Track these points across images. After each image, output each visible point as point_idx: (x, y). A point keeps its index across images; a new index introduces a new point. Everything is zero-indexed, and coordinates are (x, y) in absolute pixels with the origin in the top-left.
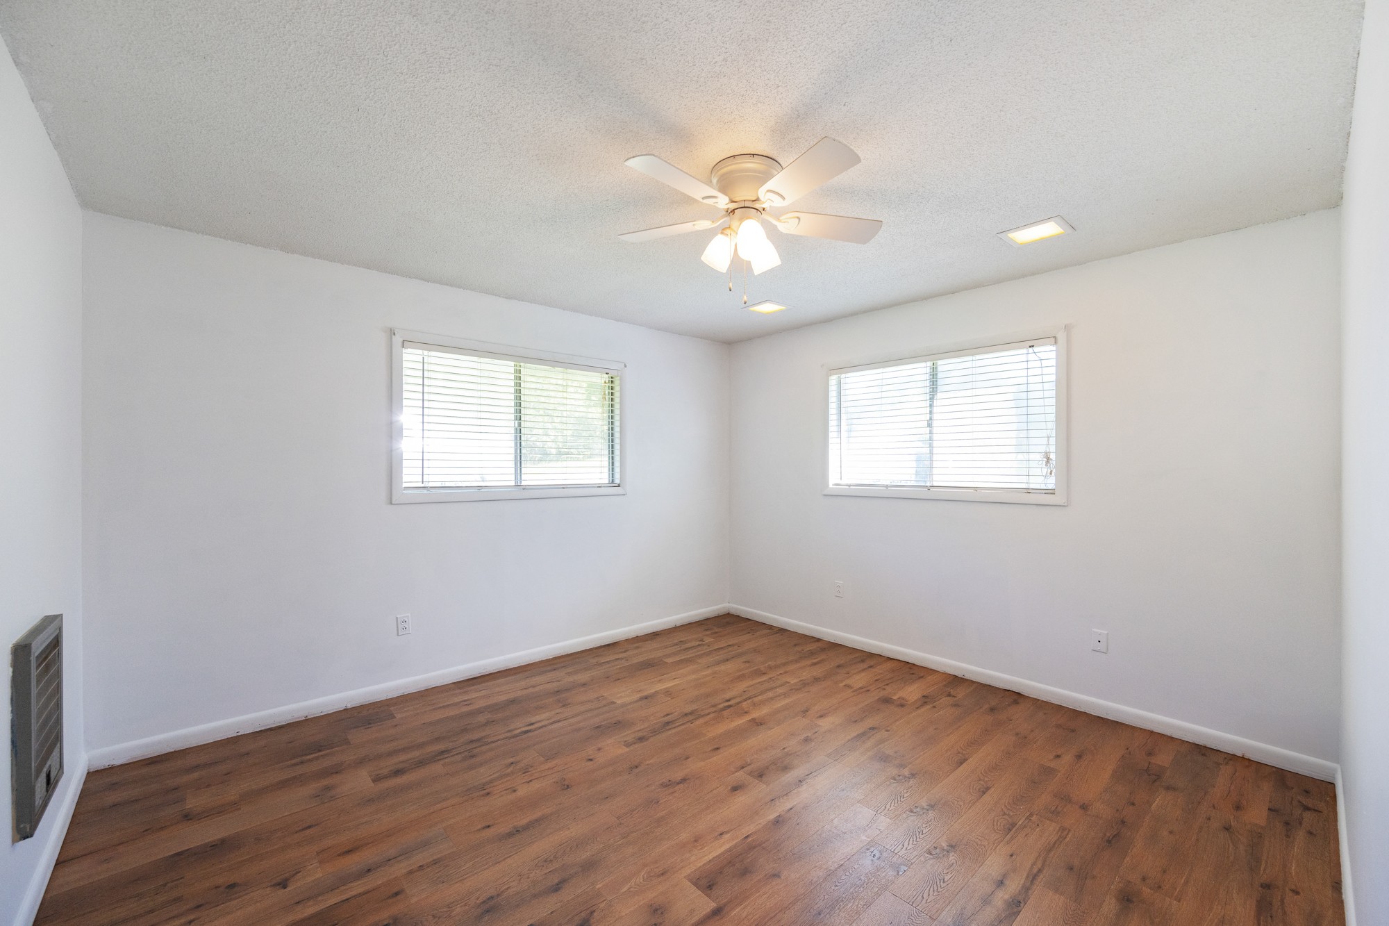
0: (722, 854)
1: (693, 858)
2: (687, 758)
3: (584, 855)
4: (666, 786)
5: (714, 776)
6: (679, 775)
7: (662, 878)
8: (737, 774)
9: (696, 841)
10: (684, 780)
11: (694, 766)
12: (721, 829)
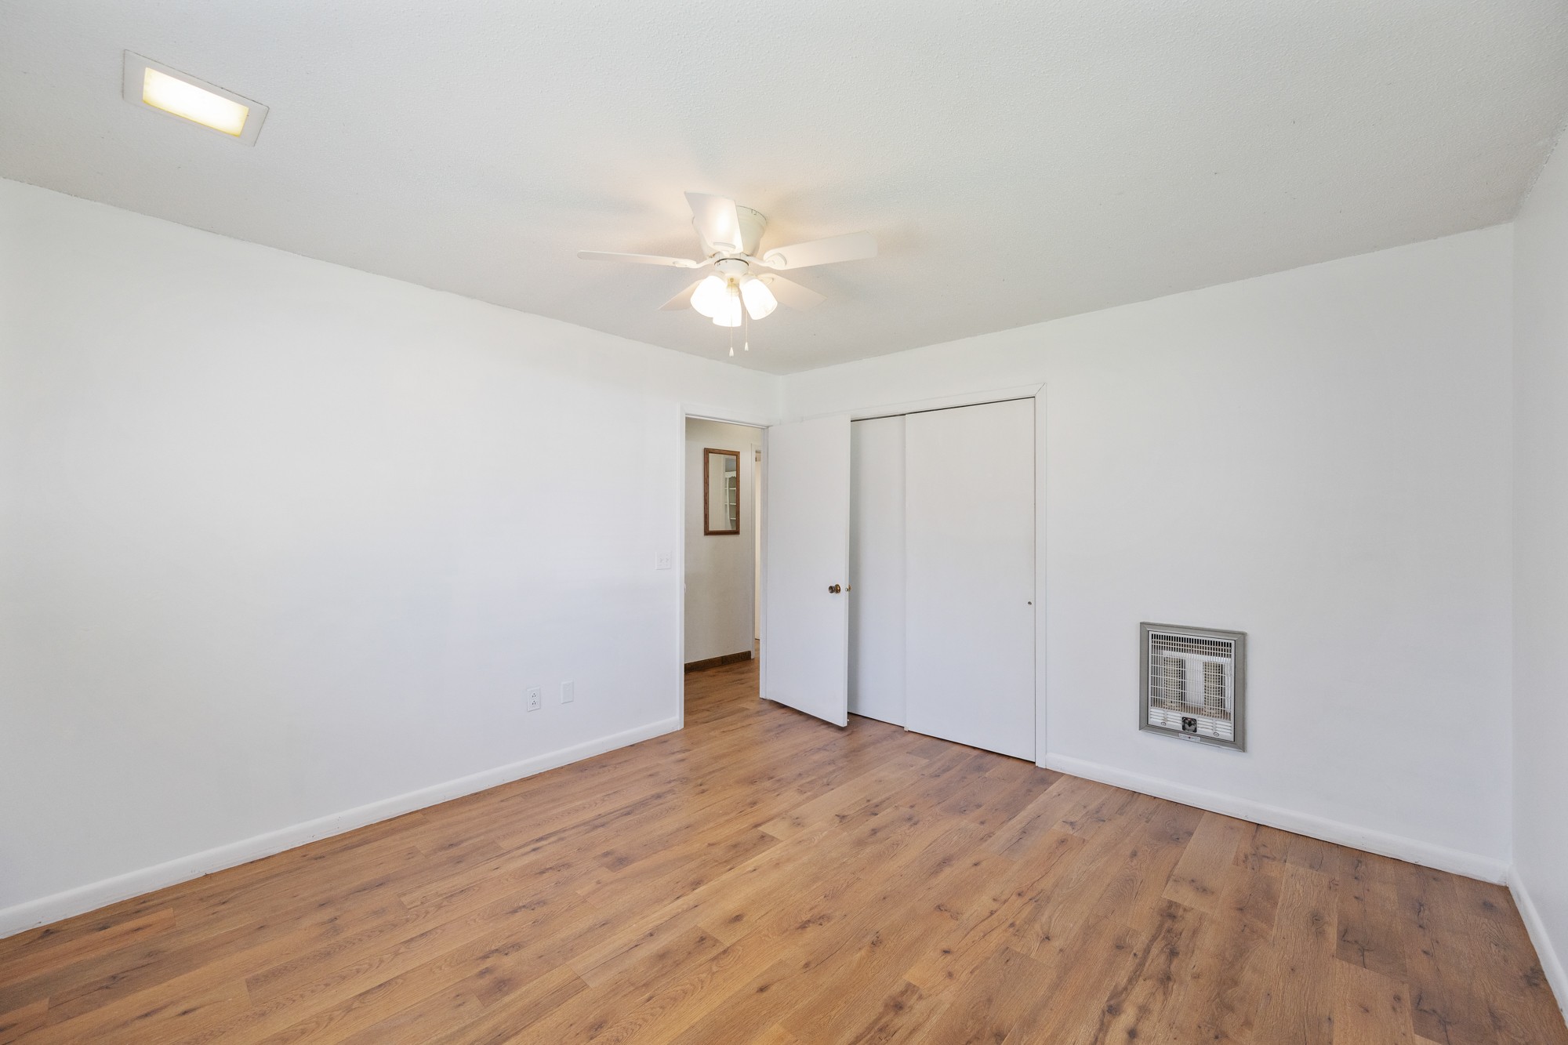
0: (753, 856)
1: (779, 852)
2: (807, 965)
3: (869, 850)
4: (822, 917)
5: (765, 936)
6: (811, 933)
7: (800, 840)
8: (734, 940)
9: (778, 864)
10: (803, 926)
11: (795, 951)
12: (755, 874)
